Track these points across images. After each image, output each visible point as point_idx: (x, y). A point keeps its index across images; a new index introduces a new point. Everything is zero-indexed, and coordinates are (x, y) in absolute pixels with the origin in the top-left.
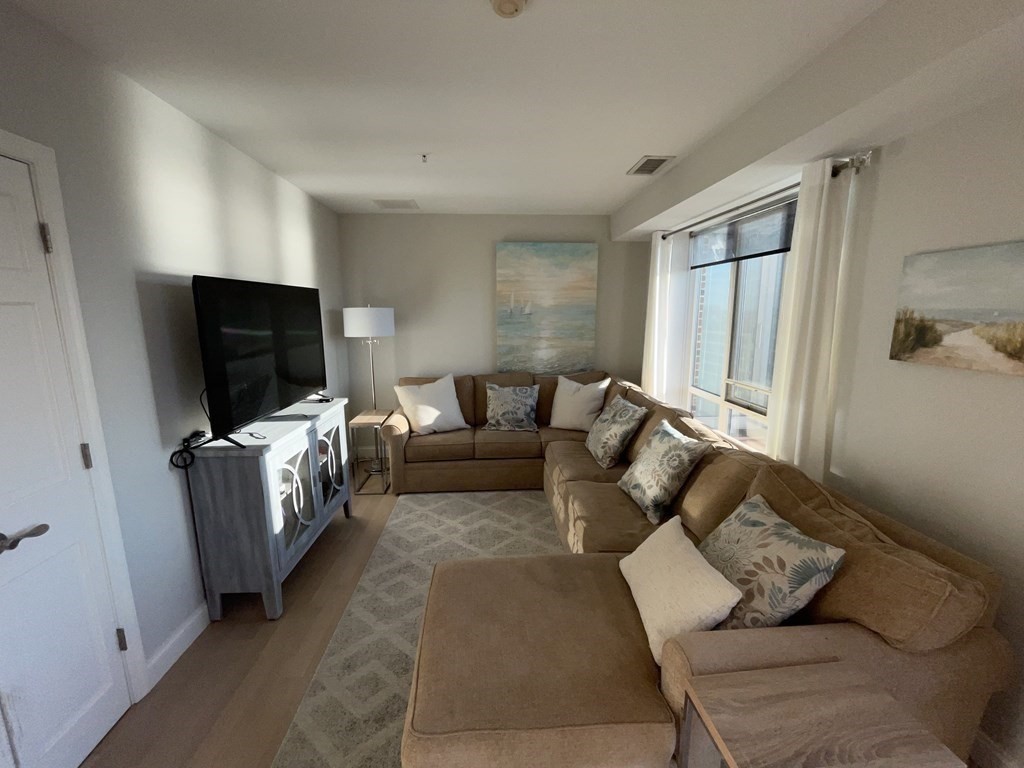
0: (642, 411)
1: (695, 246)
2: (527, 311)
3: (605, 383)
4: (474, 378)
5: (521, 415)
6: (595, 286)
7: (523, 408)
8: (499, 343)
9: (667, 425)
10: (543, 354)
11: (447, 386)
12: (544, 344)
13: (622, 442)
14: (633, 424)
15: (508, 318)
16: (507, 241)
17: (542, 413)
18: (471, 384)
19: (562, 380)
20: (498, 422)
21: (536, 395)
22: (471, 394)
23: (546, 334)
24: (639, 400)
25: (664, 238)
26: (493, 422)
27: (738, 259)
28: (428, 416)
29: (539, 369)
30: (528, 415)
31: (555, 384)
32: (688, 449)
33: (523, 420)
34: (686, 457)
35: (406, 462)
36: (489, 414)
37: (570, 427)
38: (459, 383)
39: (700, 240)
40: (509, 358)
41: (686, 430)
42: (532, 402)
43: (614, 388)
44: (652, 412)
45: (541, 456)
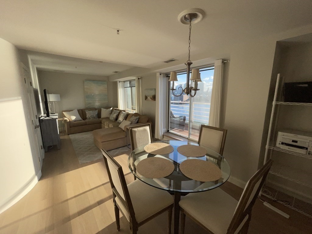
0: (119, 111)
1: (125, 84)
2: (93, 95)
3: (111, 109)
4: (82, 110)
5: (95, 116)
6: (107, 90)
7: (95, 115)
8: (86, 102)
9: (123, 112)
10: (97, 104)
11: (76, 111)
12: (97, 102)
13: (116, 117)
14: (118, 113)
15: (88, 96)
16: (86, 80)
17: (99, 115)
18: (81, 111)
19: (102, 109)
20: (90, 118)
21: (97, 112)
22: (82, 113)
23: (97, 100)
24: (118, 110)
25: (119, 82)
26: (88, 118)
27: (131, 87)
28: (73, 118)
29: (96, 107)
30: (96, 116)
31: (101, 110)
32: (126, 114)
33: (95, 117)
34: (126, 115)
35: (70, 127)
36: (87, 117)
37: (106, 117)
38: (79, 111)
39: (126, 83)
40: (88, 105)
41: (126, 112)
42: (97, 113)
43: (113, 109)
44: (121, 111)
45: (101, 123)
